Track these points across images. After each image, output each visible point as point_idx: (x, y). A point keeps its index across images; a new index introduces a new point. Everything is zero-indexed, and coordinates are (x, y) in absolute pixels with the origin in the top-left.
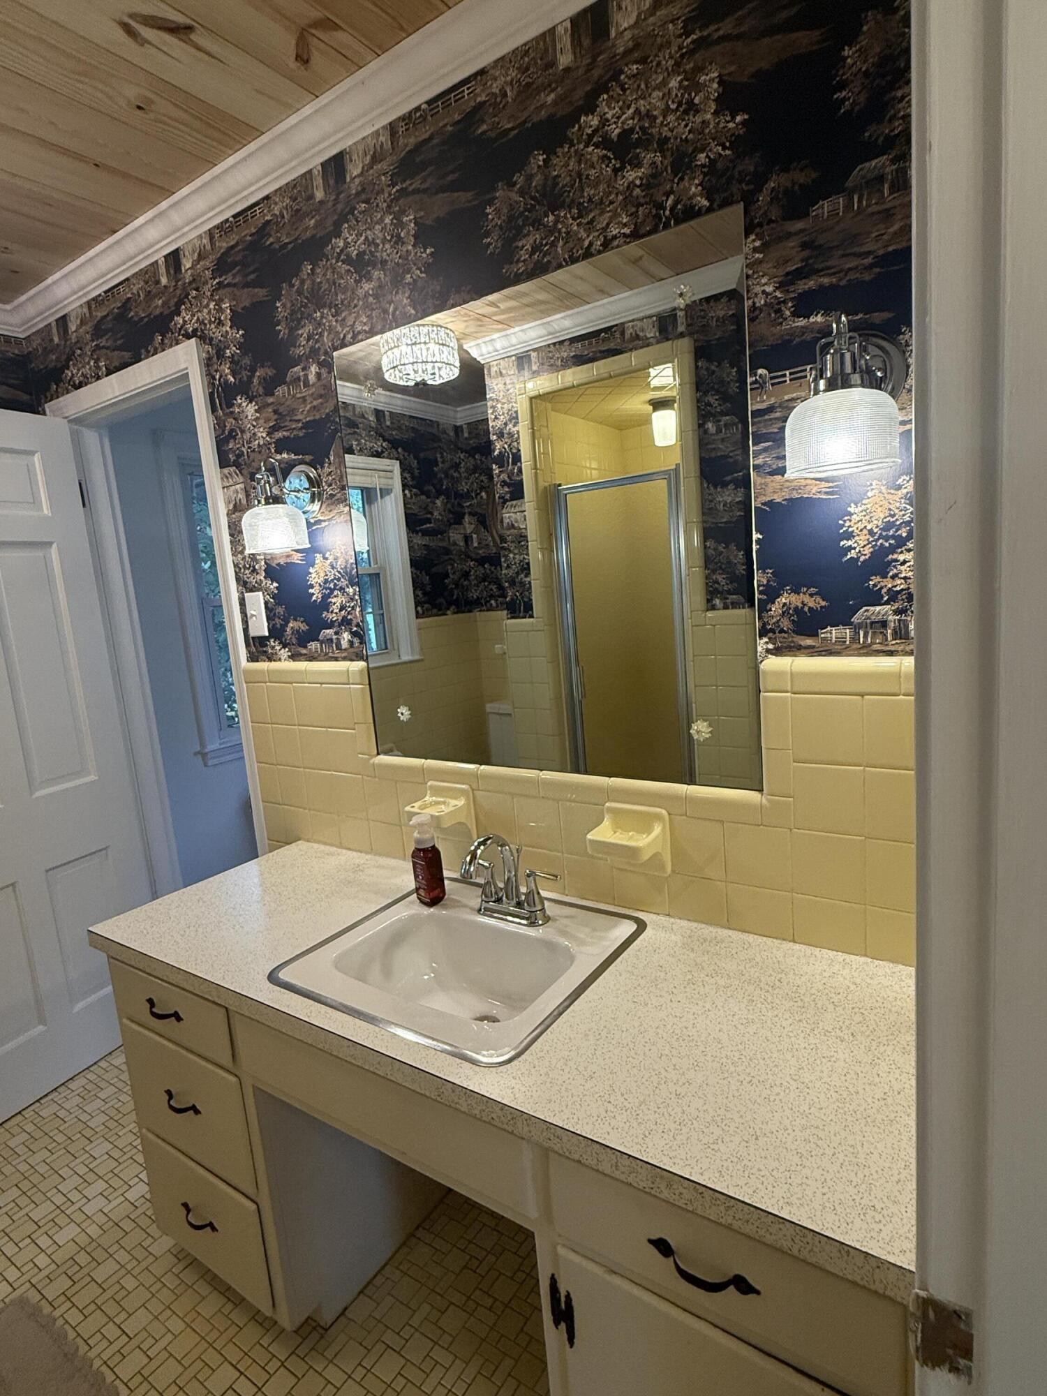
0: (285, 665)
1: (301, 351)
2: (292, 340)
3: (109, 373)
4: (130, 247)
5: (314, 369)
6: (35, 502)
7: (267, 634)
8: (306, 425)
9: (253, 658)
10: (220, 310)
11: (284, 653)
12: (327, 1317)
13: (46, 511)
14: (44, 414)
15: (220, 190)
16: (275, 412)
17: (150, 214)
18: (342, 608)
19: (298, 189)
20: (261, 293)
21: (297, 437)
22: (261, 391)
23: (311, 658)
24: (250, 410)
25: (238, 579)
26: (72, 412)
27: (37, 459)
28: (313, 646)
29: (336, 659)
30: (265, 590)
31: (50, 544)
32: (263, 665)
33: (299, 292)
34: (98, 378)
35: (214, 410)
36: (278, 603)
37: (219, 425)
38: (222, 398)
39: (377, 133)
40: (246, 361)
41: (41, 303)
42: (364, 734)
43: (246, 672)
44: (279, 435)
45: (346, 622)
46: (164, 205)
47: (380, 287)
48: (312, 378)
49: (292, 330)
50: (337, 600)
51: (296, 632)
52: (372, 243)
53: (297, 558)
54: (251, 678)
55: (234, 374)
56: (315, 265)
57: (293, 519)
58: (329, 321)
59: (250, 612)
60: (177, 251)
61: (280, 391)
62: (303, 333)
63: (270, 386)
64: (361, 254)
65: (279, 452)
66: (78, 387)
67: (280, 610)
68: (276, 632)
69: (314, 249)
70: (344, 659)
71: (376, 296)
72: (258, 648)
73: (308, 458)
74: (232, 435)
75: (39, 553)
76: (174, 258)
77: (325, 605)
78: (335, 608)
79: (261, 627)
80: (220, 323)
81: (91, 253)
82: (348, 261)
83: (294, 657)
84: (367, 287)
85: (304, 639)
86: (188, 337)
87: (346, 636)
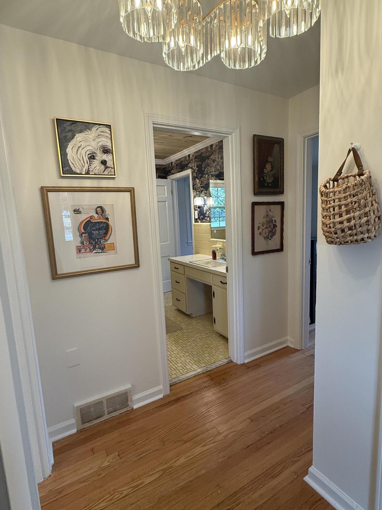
0: (200, 223)
1: (205, 173)
2: (204, 171)
3: (178, 172)
4: (183, 153)
5: (207, 176)
6: (165, 194)
7: (197, 218)
8: (205, 184)
9: (195, 222)
10: (195, 165)
11: (200, 221)
12: (193, 316)
13: (166, 196)
14: (167, 179)
15: (196, 147)
16: (201, 182)
17: (186, 150)
18: (208, 214)
19: (207, 148)
20: (201, 163)
21: (204, 186)
22: (200, 178)
23: (203, 222)
24: (198, 181)
25: (194, 209)
26: (172, 178)
27: (166, 187)
28: (204, 220)
29: (207, 222)
30: (198, 211)
31: (166, 201)
32: (197, 223)
33: (206, 163)
34: (176, 173)
35: (193, 180)
36: (199, 213)
37: (193, 183)
38: (194, 178)
39: (217, 142)
40: (198, 173)
41: (169, 160)
42: (209, 235)
43: (194, 224)
44: (202, 185)
45: (208, 216)
46: (188, 149)
47: (216, 165)
48: (207, 177)
49: (204, 169)
50: (208, 213)
51: (202, 218)
52: (215, 158)
53: (203, 206)
54: (195, 226)
55: (196, 175)
56: (208, 160)
57: (202, 200)
58: (209, 169)
59: (195, 214)
60: (190, 154)
61: (202, 178)
62: (206, 170)
63: (201, 177)
64: (214, 159)
65: (201, 188)
66: (173, 174)
67: (200, 214)
68: (199, 218)
69: (208, 157)
70: (208, 222)
71: (216, 166)
72: (196, 221)
73: (205, 189)
74: (195, 185)
75: (165, 203)
76: (189, 155)
77: (206, 213)
78: (207, 214)
79: (197, 217)
80: (195, 167)
81: (177, 154)
82: (212, 160)
83: (201, 222)
84: (214, 164)
85: (203, 219)
86: (190, 168)
87: (208, 219)
